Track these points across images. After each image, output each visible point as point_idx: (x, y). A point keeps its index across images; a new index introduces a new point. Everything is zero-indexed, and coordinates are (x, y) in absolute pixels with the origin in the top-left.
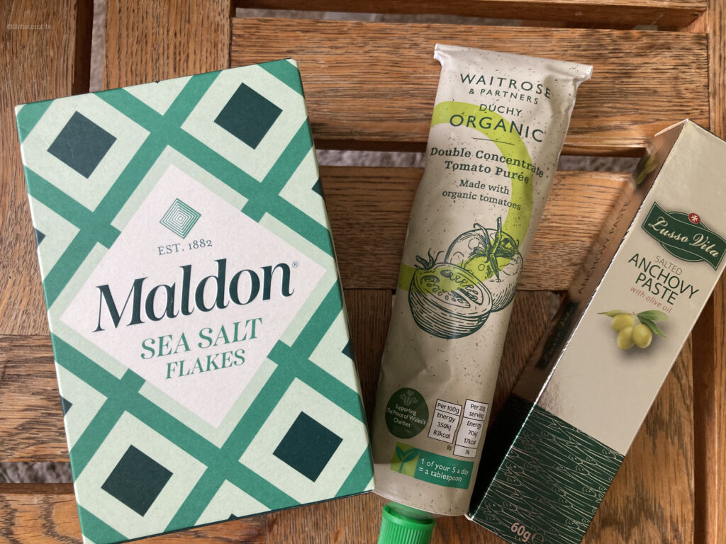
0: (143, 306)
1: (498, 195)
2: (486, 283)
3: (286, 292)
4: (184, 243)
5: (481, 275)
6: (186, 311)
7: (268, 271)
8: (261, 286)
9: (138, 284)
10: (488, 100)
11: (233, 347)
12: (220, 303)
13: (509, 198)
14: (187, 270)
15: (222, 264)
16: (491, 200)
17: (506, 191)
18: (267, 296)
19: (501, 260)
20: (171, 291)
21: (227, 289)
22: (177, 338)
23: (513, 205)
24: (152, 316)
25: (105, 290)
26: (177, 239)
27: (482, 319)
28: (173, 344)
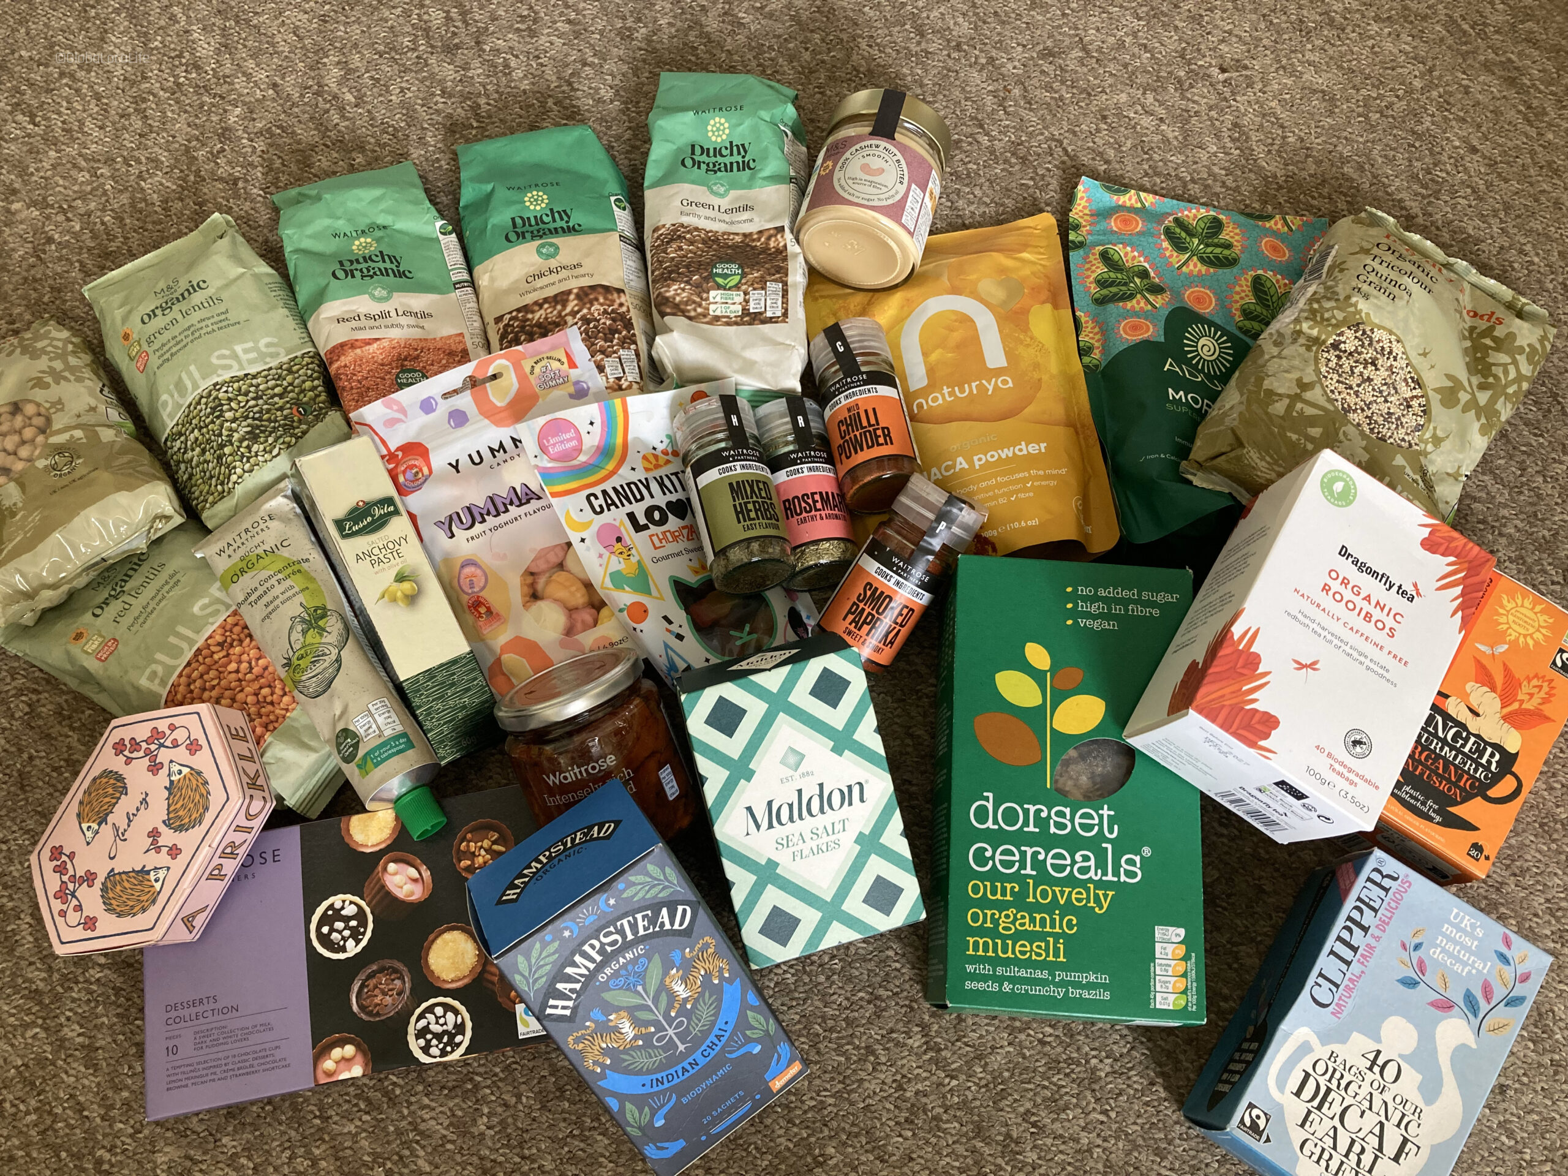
0: (774, 816)
1: (290, 593)
2: (324, 640)
3: (862, 800)
4: (797, 775)
5: (318, 639)
6: (801, 817)
7: (850, 787)
8: (846, 797)
9: (770, 803)
10: (241, 552)
11: (832, 838)
12: (822, 811)
13: (297, 589)
14: (800, 791)
15: (821, 785)
16: (288, 599)
17: (292, 587)
18: (850, 804)
19: (321, 623)
20: (791, 806)
21: (825, 801)
22: (797, 835)
23: (302, 590)
24: (780, 823)
25: (749, 809)
26: (791, 772)
27: (338, 660)
28: (795, 840)
